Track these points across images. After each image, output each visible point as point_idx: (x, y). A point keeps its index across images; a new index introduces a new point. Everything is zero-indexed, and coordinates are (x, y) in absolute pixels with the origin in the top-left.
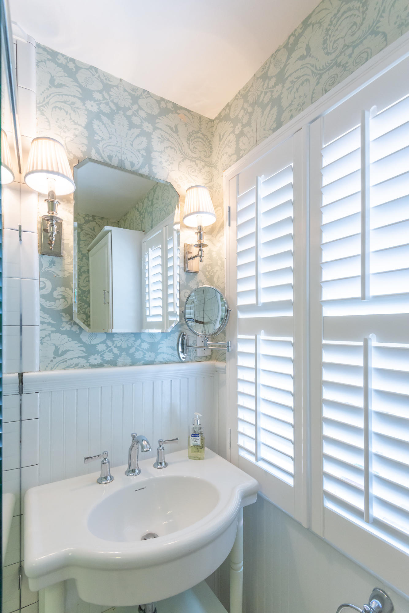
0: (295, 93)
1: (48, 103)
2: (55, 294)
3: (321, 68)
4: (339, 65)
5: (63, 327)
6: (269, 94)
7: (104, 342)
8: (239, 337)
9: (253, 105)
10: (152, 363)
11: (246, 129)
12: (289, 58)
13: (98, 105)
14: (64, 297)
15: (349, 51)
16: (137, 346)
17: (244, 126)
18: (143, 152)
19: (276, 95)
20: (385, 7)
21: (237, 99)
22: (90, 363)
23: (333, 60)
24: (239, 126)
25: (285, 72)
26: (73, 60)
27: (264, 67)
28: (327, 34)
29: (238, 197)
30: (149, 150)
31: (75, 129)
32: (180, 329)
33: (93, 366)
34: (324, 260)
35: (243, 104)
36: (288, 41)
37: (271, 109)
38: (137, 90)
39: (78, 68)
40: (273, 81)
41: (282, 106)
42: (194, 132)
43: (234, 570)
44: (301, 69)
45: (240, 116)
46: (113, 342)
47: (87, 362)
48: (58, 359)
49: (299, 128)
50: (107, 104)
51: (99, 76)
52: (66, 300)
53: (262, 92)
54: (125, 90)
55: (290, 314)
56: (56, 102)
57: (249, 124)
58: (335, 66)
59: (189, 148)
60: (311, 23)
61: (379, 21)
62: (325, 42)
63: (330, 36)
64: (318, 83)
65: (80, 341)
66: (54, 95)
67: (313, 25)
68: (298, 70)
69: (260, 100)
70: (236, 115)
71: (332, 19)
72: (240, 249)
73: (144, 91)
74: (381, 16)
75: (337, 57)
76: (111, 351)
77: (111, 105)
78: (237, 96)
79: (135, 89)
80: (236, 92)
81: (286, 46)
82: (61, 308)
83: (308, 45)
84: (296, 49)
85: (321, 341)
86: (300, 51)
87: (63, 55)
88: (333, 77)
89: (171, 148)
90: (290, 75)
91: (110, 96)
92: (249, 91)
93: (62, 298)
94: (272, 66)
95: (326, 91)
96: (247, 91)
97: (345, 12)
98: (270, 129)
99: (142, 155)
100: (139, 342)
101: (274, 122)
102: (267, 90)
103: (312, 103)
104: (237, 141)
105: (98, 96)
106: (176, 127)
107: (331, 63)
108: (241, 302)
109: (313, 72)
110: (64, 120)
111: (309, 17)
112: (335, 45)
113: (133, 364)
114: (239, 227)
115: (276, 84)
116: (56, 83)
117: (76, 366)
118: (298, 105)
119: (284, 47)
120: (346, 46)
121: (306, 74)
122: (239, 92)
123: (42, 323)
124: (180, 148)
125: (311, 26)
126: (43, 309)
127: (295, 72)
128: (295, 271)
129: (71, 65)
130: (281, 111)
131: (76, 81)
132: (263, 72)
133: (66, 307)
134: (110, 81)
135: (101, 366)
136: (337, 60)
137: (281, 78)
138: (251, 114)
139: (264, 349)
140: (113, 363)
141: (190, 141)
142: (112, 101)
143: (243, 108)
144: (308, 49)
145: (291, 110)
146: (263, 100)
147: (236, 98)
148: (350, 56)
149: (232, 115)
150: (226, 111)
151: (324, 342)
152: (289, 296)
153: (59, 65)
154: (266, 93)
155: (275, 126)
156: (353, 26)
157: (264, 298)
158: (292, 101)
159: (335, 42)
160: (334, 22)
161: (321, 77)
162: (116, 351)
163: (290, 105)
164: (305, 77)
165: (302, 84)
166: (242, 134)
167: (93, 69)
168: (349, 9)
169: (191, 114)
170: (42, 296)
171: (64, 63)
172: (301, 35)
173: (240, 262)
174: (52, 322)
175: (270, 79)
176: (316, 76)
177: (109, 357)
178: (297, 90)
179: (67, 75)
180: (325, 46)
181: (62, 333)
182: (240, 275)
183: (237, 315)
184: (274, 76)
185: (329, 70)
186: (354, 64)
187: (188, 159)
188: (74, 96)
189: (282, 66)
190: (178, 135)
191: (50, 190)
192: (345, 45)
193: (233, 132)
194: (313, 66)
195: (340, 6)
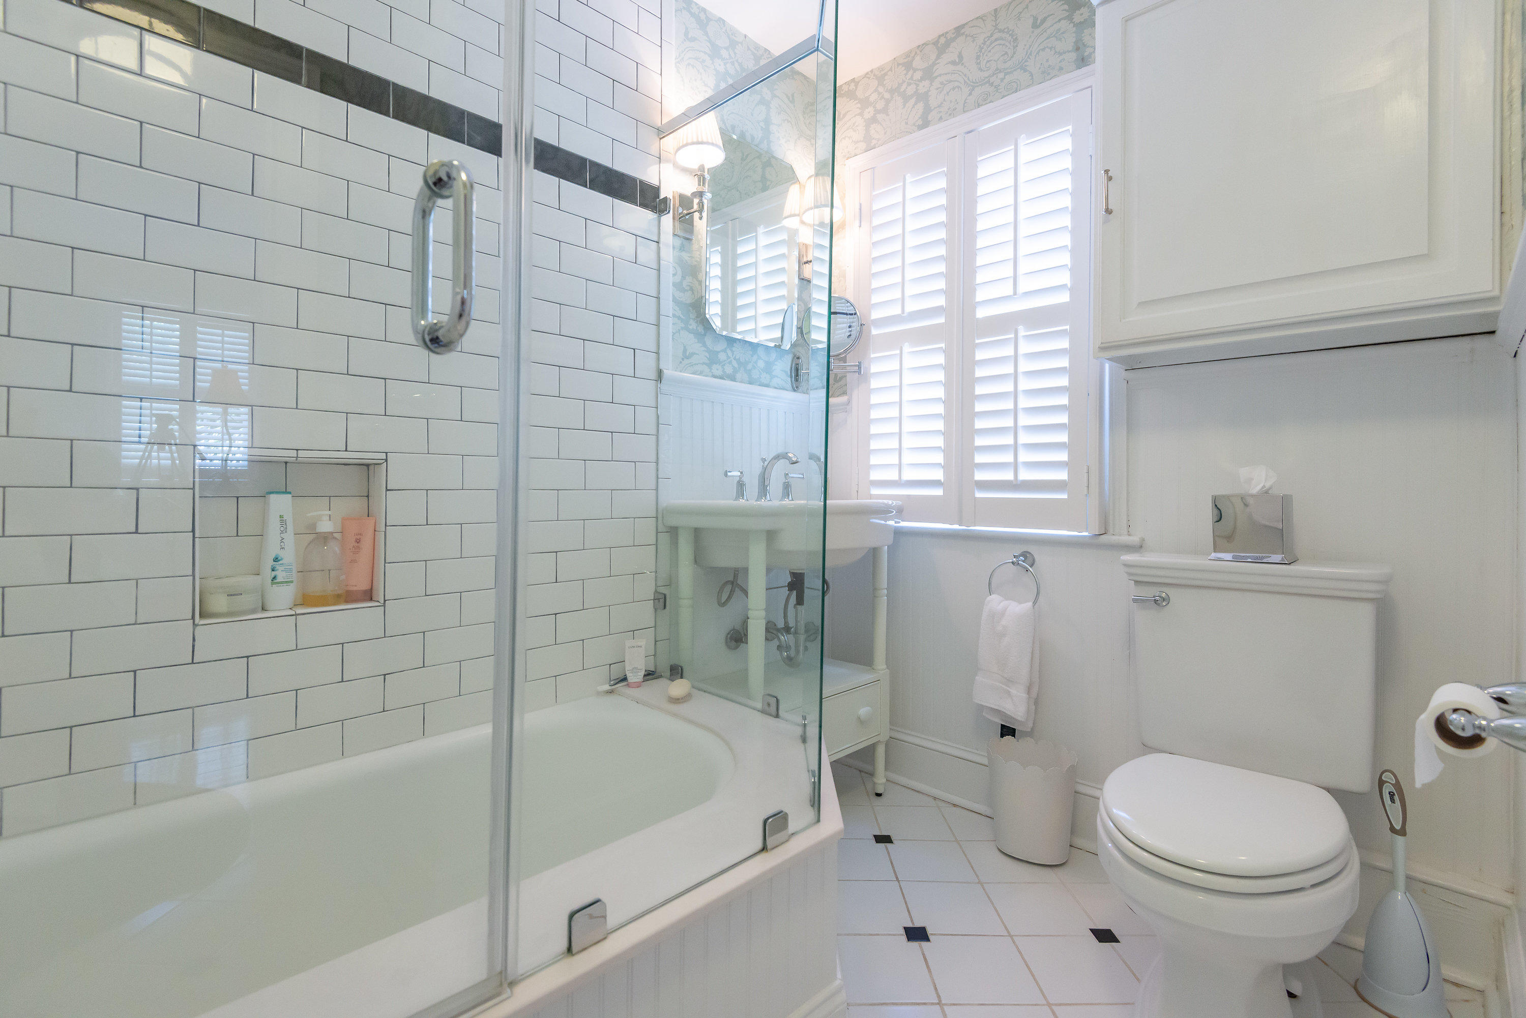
0: (945, 95)
1: (683, 58)
2: (685, 284)
3: (974, 81)
4: (992, 84)
5: (691, 325)
6: (913, 86)
7: (724, 351)
8: (872, 356)
9: (892, 91)
10: (767, 386)
11: (880, 117)
12: (938, 57)
13: (725, 64)
14: (692, 289)
15: (1001, 75)
16: (754, 362)
17: (878, 112)
18: (762, 124)
19: (922, 90)
20: (1031, 51)
21: (869, 78)
22: (712, 373)
23: (987, 78)
24: (871, 109)
25: (934, 71)
26: (704, 10)
27: (907, 55)
28: (981, 51)
29: (874, 193)
30: (767, 121)
31: (706, 91)
32: (793, 350)
33: (715, 377)
34: (978, 264)
35: (878, 87)
36: (938, 39)
37: (916, 104)
38: (759, 49)
39: (709, 19)
40: (918, 75)
41: (930, 105)
42: (810, 104)
43: (877, 597)
44: (952, 73)
45: (872, 99)
46: (733, 352)
47: (710, 371)
48: (686, 361)
49: (954, 136)
50: (733, 64)
51: (726, 30)
52: (693, 293)
53: (904, 82)
54: (749, 49)
55: (941, 320)
56: (690, 58)
57: (885, 111)
58: (988, 84)
59: (805, 123)
60: (964, 33)
61: (1026, 61)
62: (978, 57)
63: (983, 54)
64: (970, 94)
65: (704, 345)
66: (688, 49)
67: (967, 36)
68: (949, 73)
69: (902, 90)
70: (866, 95)
71: (986, 40)
72: (875, 254)
73: (766, 50)
74: (1028, 57)
75: (990, 76)
76: (730, 363)
77: (736, 65)
78: (867, 73)
79: (757, 47)
80: (868, 69)
81: (935, 43)
82: (689, 302)
83: (960, 53)
84: (947, 51)
85: (974, 341)
86: (951, 55)
87: (696, 4)
88: (986, 94)
89: (788, 122)
90: (940, 75)
91: (735, 54)
92: (886, 74)
93: (690, 290)
94: (918, 58)
95: (979, 106)
96: (883, 73)
97: (996, 40)
98: (914, 125)
99: (762, 127)
100: (755, 357)
101: (920, 118)
102: (910, 81)
103: (964, 112)
104: (867, 127)
105: (724, 53)
106: (793, 96)
107: (984, 80)
108: (875, 315)
109: (965, 82)
110: (696, 80)
111: (963, 26)
112: (988, 65)
113: (750, 383)
114: (875, 229)
115: (922, 79)
116: (690, 36)
117: (701, 373)
118: (949, 109)
119: (934, 44)
120: (998, 71)
121: (958, 81)
122: (872, 71)
123: (674, 315)
124: (796, 122)
125: (964, 36)
126: (675, 300)
127: (946, 74)
128: (948, 276)
129: (702, 16)
130: (927, 110)
131: (706, 34)
132: (906, 60)
133: (693, 301)
134: (735, 36)
135: (721, 378)
136: (989, 79)
137: (928, 74)
138: (888, 102)
139: (909, 362)
140: (732, 378)
141: (806, 115)
142: (737, 61)
143: (876, 90)
144: (960, 56)
145: (940, 112)
146: (905, 91)
147: (866, 76)
148: (1002, 80)
149: (859, 93)
150: (850, 86)
151: (977, 341)
152: (941, 301)
153: (692, 14)
154: (909, 84)
155: (920, 122)
156: (1004, 54)
157: (911, 307)
158: (942, 103)
159: (988, 61)
160: (988, 43)
161: (973, 90)
162: (735, 364)
163: (939, 106)
164: (957, 84)
165: (954, 89)
166: (874, 120)
167: (721, 21)
168: (1002, 39)
169: (807, 81)
170: (674, 285)
171: (697, 13)
172: (953, 40)
173: (876, 269)
174: (682, 317)
175: (915, 70)
176: (968, 87)
177: (729, 370)
178: (948, 93)
179: (698, 27)
180: (978, 61)
181: (690, 331)
182: (875, 284)
183: (870, 331)
184: (920, 70)
185: (981, 85)
186: (1006, 89)
187: (805, 137)
188: (705, 53)
189: (930, 63)
190: (794, 106)
191: (701, 163)
192: (997, 69)
193: (861, 114)
194: (965, 75)
195: (993, 32)
